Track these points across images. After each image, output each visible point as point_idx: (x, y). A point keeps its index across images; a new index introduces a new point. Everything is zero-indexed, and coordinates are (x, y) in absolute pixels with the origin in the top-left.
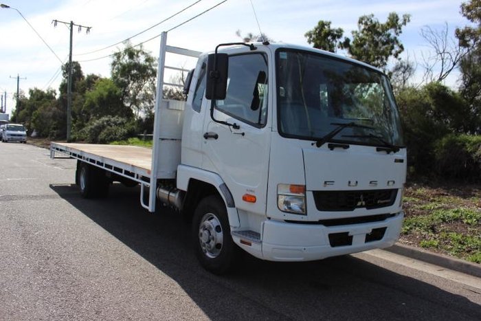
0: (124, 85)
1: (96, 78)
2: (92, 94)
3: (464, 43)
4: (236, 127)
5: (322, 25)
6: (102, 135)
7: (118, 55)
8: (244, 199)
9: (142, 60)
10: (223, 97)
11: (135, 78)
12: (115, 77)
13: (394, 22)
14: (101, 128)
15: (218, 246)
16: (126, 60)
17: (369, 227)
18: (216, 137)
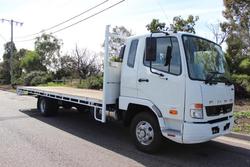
0: (42, 54)
1: (24, 50)
2: (24, 60)
3: (224, 30)
4: (161, 75)
5: (154, 21)
6: (33, 81)
7: (38, 38)
8: (171, 112)
9: (52, 40)
10: (154, 60)
11: (48, 50)
12: (37, 50)
13: (191, 19)
14: (32, 77)
15: (150, 138)
16: (42, 40)
17: (224, 123)
18: (147, 81)
